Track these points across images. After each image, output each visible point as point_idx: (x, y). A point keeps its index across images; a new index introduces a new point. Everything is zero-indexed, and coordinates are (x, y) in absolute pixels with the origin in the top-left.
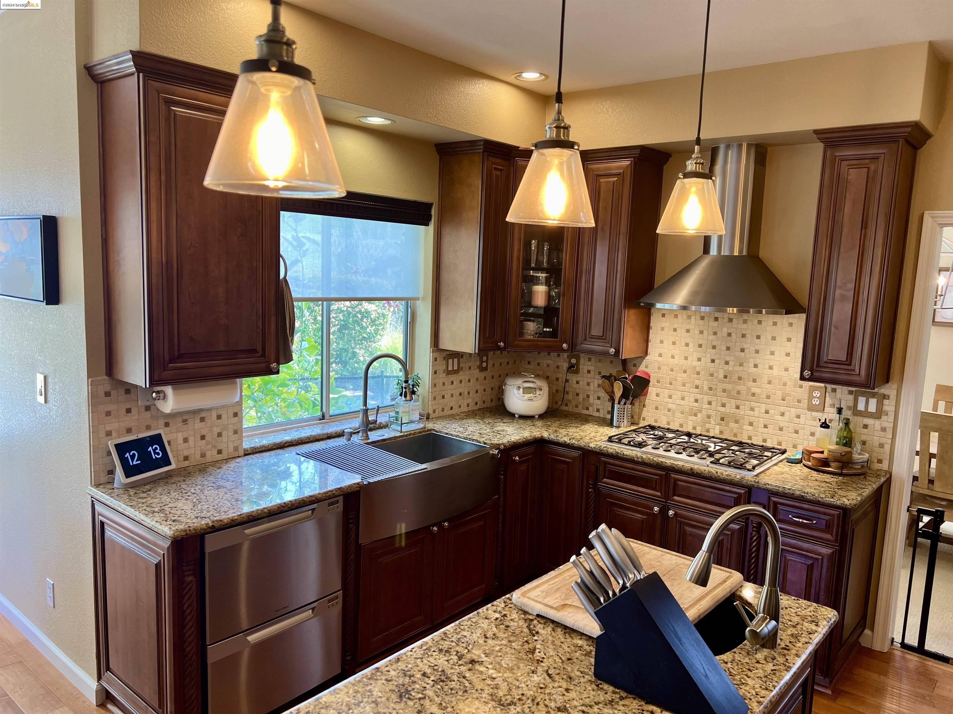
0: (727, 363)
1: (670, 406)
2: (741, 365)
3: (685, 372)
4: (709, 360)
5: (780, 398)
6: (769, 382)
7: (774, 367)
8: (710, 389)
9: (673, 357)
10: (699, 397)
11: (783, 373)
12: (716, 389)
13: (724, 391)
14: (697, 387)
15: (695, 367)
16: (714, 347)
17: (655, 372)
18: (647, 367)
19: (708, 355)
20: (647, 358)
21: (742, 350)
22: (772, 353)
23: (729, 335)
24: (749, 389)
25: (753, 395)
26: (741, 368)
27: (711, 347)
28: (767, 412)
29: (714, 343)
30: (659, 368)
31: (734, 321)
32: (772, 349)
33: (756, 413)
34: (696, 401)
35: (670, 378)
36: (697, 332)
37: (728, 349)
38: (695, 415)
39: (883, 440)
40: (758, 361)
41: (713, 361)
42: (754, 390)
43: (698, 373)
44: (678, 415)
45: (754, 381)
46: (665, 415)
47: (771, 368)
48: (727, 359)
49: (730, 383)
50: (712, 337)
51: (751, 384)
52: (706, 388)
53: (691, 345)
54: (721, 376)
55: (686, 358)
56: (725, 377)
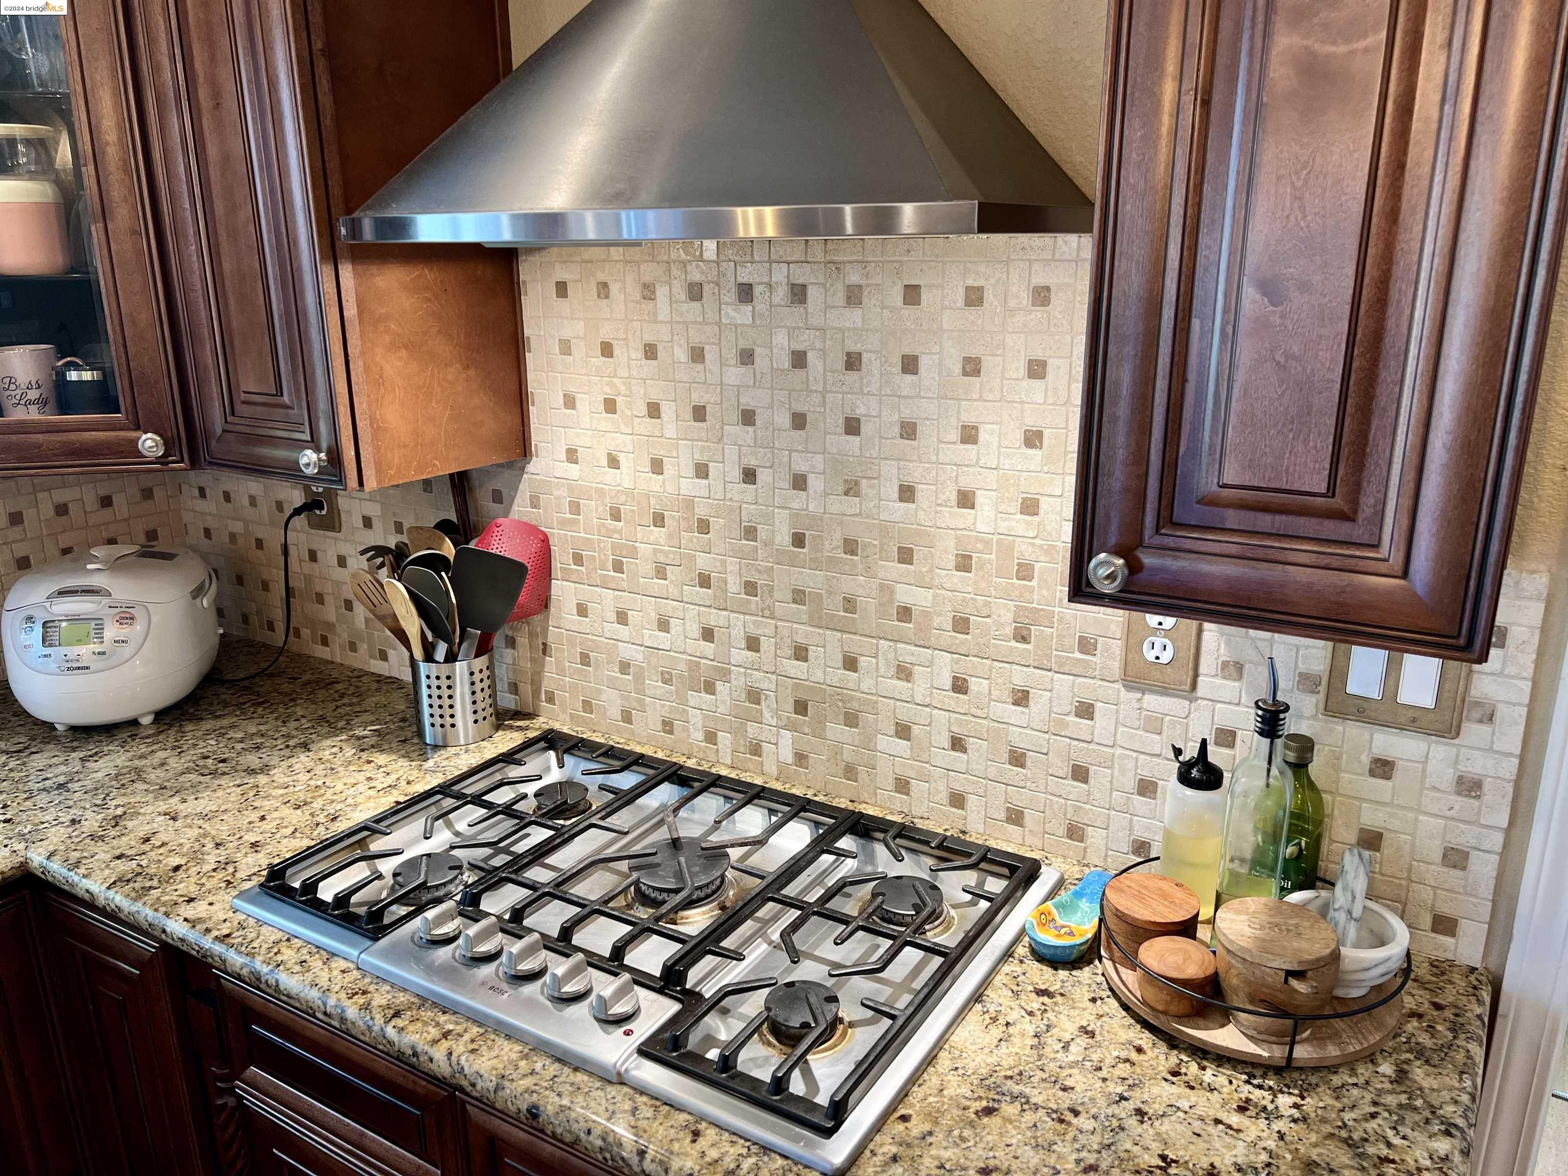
0: (800, 482)
1: (626, 651)
2: (852, 489)
3: (659, 520)
4: (735, 474)
5: (1009, 630)
6: (964, 564)
7: (981, 498)
8: (751, 588)
9: (614, 463)
10: (715, 618)
11: (1020, 524)
12: (771, 589)
13: (799, 597)
14: (705, 581)
15: (689, 503)
16: (748, 418)
17: (564, 523)
18: (535, 503)
19: (731, 452)
20: (530, 468)
21: (852, 427)
22: (969, 435)
23: (799, 360)
24: (886, 589)
25: (905, 613)
26: (851, 505)
27: (735, 416)
28: (960, 686)
29: (748, 401)
30: (575, 508)
31: (813, 293)
32: (969, 418)
33: (920, 688)
34: (708, 634)
35: (614, 547)
36: (682, 355)
37: (799, 421)
38: (710, 688)
40: (915, 473)
41: (749, 476)
42: (906, 595)
43: (704, 527)
44: (654, 684)
45: (905, 556)
46: (613, 684)
47: (966, 500)
48: (801, 466)
49: (816, 565)
50: (735, 374)
51: (892, 569)
52: (734, 586)
53: (667, 410)
54: (784, 538)
55: (657, 467)
56: (799, 540)
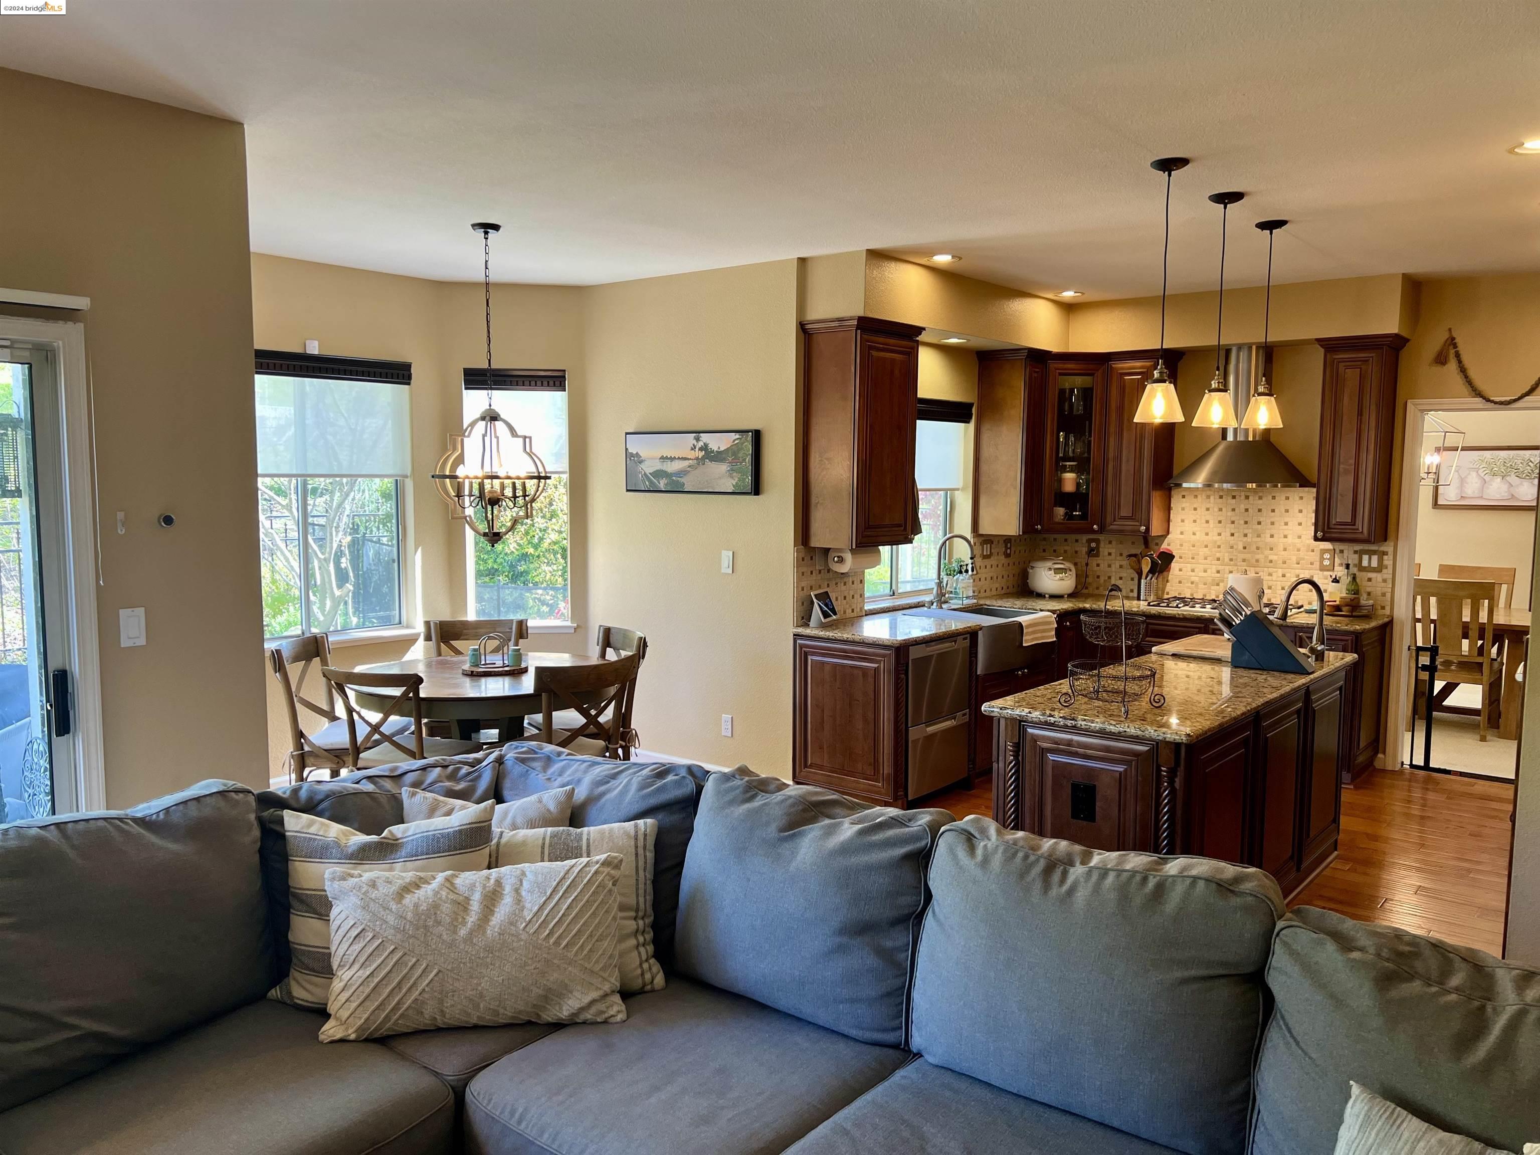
0: (1246, 535)
1: (1193, 579)
2: (1259, 536)
3: (1206, 546)
4: (1229, 534)
5: (1295, 562)
6: (1285, 550)
7: (1288, 536)
8: (1231, 560)
9: (1194, 534)
10: (1220, 568)
11: (1297, 541)
12: (1236, 559)
13: (1244, 560)
14: (1218, 559)
15: (1215, 542)
16: (1233, 522)
17: (1178, 549)
18: (1169, 545)
19: (1228, 530)
20: (1169, 536)
21: (1259, 523)
22: (1286, 524)
23: (1247, 510)
24: (1266, 557)
25: (1271, 561)
26: (1259, 539)
27: (1230, 522)
28: (1284, 576)
29: (1233, 519)
30: (1181, 545)
31: (1251, 498)
32: (1286, 521)
33: (1274, 578)
34: (1218, 572)
35: (1192, 554)
36: (1216, 510)
37: (1246, 523)
38: (1218, 585)
39: (1385, 590)
40: (1273, 532)
41: (1232, 535)
42: (1271, 557)
43: (1219, 547)
44: (1201, 586)
45: (1271, 549)
46: (1188, 588)
47: (1285, 537)
48: (1246, 531)
49: (1249, 553)
50: (1230, 513)
51: (1268, 552)
52: (1227, 560)
53: (1211, 522)
54: (1241, 547)
55: (1207, 534)
56: (1245, 548)
